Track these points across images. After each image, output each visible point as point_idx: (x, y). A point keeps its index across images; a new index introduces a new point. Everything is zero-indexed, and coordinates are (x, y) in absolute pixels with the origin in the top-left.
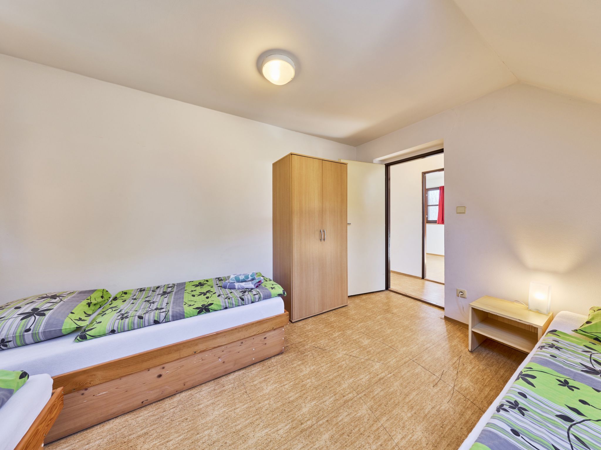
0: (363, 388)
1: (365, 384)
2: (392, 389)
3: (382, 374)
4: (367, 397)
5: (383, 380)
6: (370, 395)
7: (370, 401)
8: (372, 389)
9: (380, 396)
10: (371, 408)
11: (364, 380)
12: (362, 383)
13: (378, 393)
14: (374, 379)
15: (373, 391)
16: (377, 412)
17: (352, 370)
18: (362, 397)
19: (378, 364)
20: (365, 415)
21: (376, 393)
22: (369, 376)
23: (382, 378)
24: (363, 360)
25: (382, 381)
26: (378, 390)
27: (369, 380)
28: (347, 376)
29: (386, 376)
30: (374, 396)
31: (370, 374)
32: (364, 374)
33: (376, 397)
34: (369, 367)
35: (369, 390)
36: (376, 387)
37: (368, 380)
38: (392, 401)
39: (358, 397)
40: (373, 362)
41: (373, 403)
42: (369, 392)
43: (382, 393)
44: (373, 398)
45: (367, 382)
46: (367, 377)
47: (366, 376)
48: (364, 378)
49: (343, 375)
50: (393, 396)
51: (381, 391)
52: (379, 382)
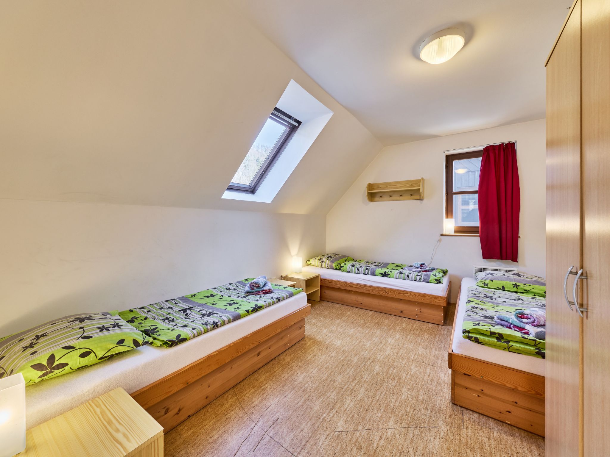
0: (346, 394)
1: (346, 398)
2: (320, 400)
3: (333, 415)
4: (340, 388)
5: (330, 408)
6: (338, 390)
7: (337, 386)
8: (338, 395)
9: (330, 392)
10: (335, 381)
11: (348, 401)
12: (349, 398)
13: (332, 393)
14: (339, 405)
15: (337, 394)
16: (329, 380)
17: (364, 408)
18: (344, 386)
19: (340, 429)
20: (337, 376)
21: (334, 393)
22: (346, 408)
23: (331, 409)
24: (360, 427)
25: (331, 406)
26: (333, 396)
27: (343, 403)
28: (366, 399)
29: (328, 414)
30: (334, 390)
31: (345, 410)
32: (351, 407)
33: (333, 390)
34: (349, 420)
35: (341, 394)
36: (335, 398)
37: (345, 403)
38: (319, 391)
39: (347, 386)
40: (347, 430)
41: (334, 385)
42: (340, 392)
43: (328, 394)
44: (336, 388)
45: (345, 400)
46: (346, 406)
47: (348, 406)
48: (349, 404)
49: (370, 399)
50: (319, 394)
51: (330, 396)
52: (334, 404)
